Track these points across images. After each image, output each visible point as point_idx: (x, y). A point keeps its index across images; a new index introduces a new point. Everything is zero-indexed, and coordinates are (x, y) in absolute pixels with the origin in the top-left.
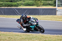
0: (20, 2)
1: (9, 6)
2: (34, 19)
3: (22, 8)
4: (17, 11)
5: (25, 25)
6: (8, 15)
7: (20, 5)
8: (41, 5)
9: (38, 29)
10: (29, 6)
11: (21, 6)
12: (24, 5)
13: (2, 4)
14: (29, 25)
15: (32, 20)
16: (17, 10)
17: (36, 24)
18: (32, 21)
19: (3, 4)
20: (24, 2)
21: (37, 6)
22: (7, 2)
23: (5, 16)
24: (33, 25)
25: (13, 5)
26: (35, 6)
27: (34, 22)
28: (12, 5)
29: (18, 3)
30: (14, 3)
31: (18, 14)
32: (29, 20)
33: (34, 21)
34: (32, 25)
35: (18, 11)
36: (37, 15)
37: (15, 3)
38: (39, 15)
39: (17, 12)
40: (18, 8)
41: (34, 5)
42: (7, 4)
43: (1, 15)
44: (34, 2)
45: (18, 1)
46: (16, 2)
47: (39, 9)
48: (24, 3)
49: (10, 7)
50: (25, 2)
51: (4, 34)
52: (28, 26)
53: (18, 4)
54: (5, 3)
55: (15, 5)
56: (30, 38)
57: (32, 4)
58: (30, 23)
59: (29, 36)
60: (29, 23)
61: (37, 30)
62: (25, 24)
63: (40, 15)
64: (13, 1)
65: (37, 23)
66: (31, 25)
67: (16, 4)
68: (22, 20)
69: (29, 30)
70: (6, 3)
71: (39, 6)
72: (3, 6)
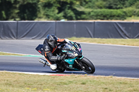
0: (130, 9)
1: (105, 17)
2: (74, 45)
4: (123, 28)
5: (54, 58)
6: (102, 38)
7: (130, 16)
9: (82, 66)
11: (133, 17)
13: (89, 13)
15: (70, 46)
16: (123, 26)
18: (69, 50)
19: (92, 14)
22: (101, 8)
23: (95, 41)
24: (71, 58)
25: (114, 16)
28: (111, 16)
29: (125, 10)
30: (115, 10)
31: (125, 35)
32: (62, 46)
33: (73, 48)
35: (125, 30)
37: (119, 11)
39: (123, 32)
40: (125, 21)
42: (100, 14)
43: (88, 37)
45: (126, 7)
49: (108, 19)
51: (94, 81)
53: (124, 12)
54: (95, 10)
55: (118, 16)
58: (65, 53)
64: (114, 7)
65: (80, 53)
66: (67, 58)
67: (121, 13)
68: (47, 47)
70: (99, 10)
72: (92, 18)
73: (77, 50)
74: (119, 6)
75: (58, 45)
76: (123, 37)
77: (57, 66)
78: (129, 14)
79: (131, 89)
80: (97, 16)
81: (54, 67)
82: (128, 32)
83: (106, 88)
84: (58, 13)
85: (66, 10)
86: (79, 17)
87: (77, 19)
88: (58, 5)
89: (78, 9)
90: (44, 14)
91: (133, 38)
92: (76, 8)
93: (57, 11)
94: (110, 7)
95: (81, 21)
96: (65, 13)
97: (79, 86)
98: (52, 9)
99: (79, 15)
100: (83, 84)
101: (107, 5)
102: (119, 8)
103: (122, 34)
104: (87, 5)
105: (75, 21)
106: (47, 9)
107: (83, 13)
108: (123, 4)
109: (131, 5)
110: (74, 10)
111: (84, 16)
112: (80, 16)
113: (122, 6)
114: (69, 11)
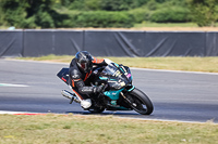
0: (140, 10)
1: (100, 23)
2: (118, 68)
3: (145, 33)
4: (128, 42)
5: (86, 90)
7: (140, 22)
8: (211, 19)
9: (132, 103)
10: (170, 24)
11: (144, 22)
12: (153, 21)
13: (76, 17)
14: (100, 87)
15: (112, 71)
16: (128, 38)
17: (123, 84)
18: (111, 76)
19: (80, 18)
20: (154, 9)
21: (200, 26)
22: (94, 9)
24: (114, 89)
25: (114, 22)
26: (191, 24)
27: (116, 78)
28: (110, 22)
29: (131, 12)
30: (117, 13)
31: (132, 51)
32: (100, 71)
33: (118, 74)
34: (109, 88)
35: (133, 43)
36: (198, 55)
37: (123, 14)
38: (205, 55)
39: (128, 46)
40: (132, 30)
41: (190, 21)
42: (92, 18)
44: (189, 11)
45: (134, 8)
46: (127, 9)
47: (205, 33)
48: (152, 12)
49: (105, 27)
50: (158, 11)
52: (98, 93)
53: (131, 16)
54: (85, 13)
55: (121, 22)
56: (174, 136)
57: (180, 17)
58: (105, 82)
59: (171, 128)
60: (101, 82)
61: (128, 107)
62: (86, 85)
63: (210, 55)
64: (115, 7)
65: (129, 81)
67: (126, 17)
68: (75, 71)
69: (99, 106)
70: (91, 12)
71: (206, 24)
72: (80, 24)
73: (123, 76)
74: (122, 6)
75: (94, 69)
76: (128, 55)
77: (92, 102)
78: (138, 19)
79: (142, 135)
80: (88, 22)
81: (86, 104)
82: (137, 48)
83: (102, 135)
84: (27, 17)
85: (40, 13)
86: (59, 24)
87: (57, 27)
88: (27, 5)
89: (58, 11)
90: (5, 19)
91: (144, 56)
92: (54, 9)
93: (25, 14)
94: (109, 8)
95: (63, 29)
96: (38, 17)
97: (59, 131)
98: (18, 11)
99: (59, 20)
100: (67, 128)
101: (104, 5)
102: (122, 9)
103: (127, 50)
104: (72, 5)
105: (53, 30)
106: (9, 10)
107: (66, 17)
108: (129, 3)
109: (141, 4)
110: (52, 13)
111: (67, 22)
112: (61, 21)
113: (127, 6)
114: (45, 14)
